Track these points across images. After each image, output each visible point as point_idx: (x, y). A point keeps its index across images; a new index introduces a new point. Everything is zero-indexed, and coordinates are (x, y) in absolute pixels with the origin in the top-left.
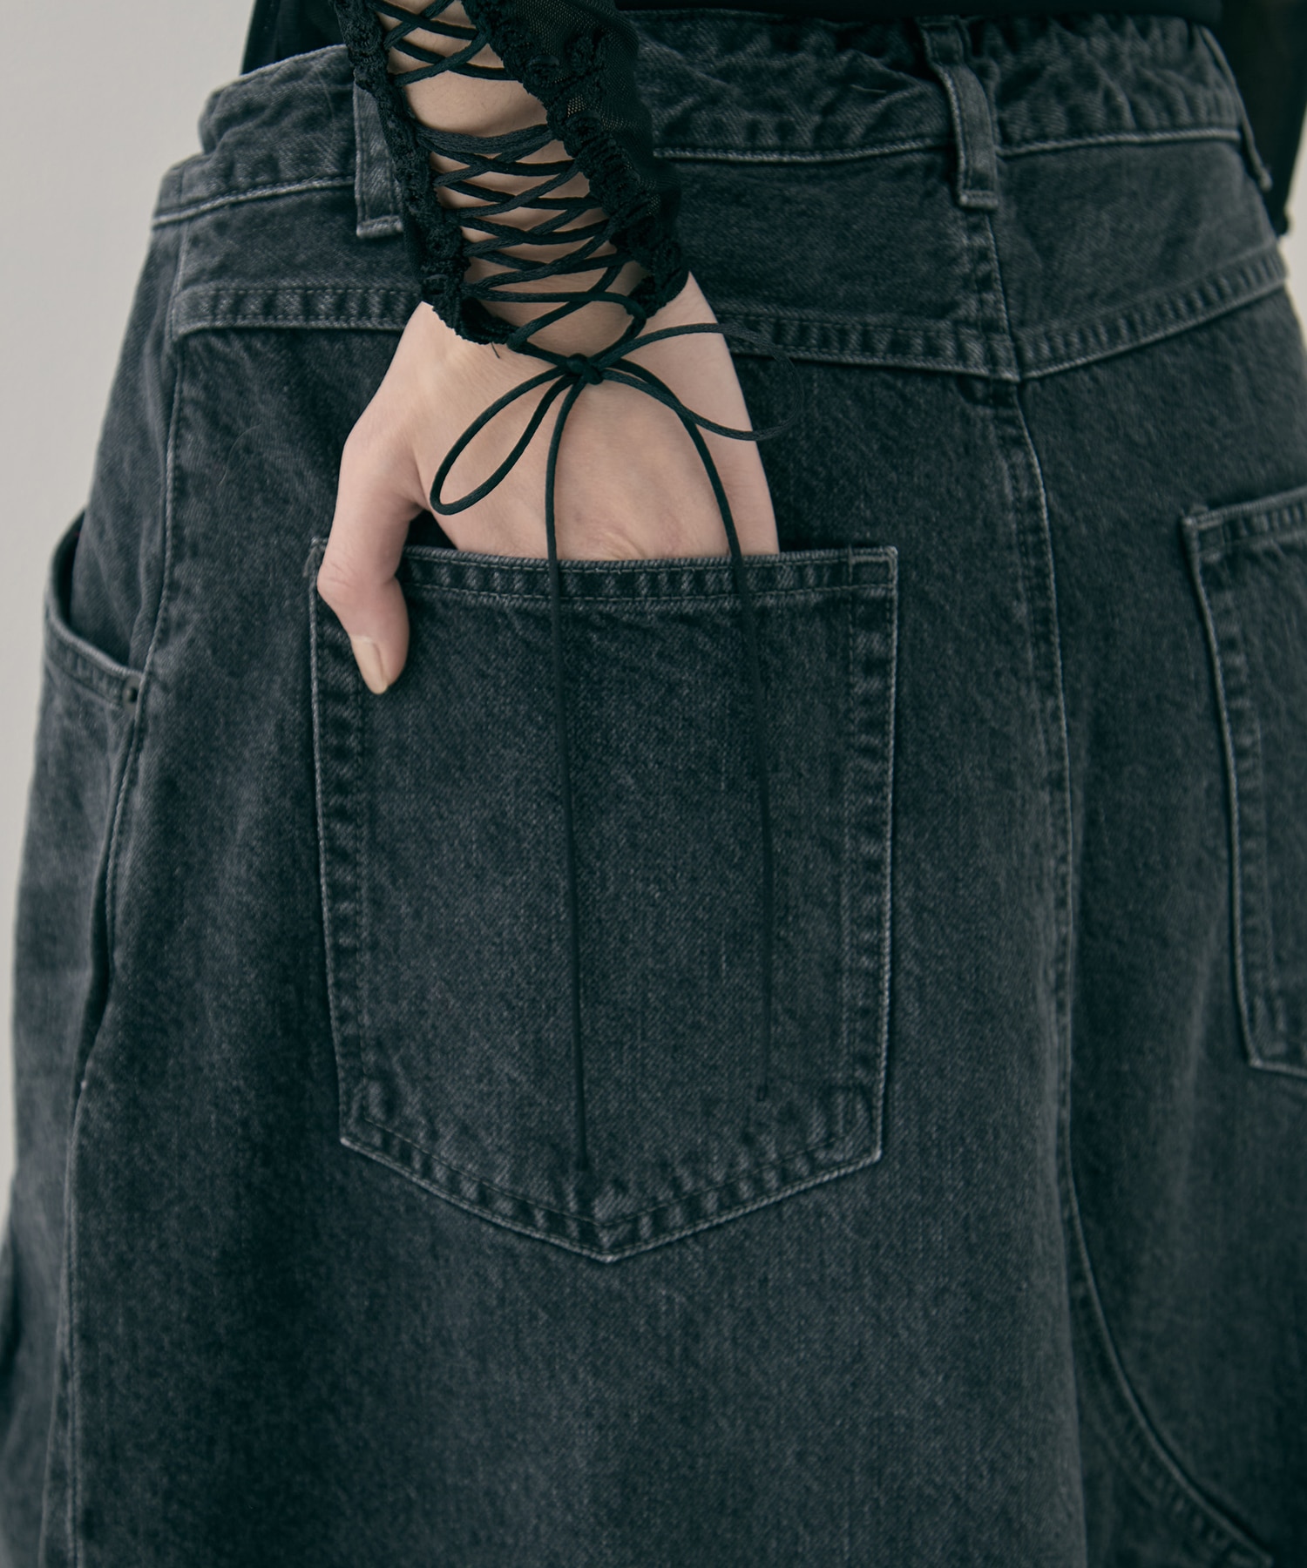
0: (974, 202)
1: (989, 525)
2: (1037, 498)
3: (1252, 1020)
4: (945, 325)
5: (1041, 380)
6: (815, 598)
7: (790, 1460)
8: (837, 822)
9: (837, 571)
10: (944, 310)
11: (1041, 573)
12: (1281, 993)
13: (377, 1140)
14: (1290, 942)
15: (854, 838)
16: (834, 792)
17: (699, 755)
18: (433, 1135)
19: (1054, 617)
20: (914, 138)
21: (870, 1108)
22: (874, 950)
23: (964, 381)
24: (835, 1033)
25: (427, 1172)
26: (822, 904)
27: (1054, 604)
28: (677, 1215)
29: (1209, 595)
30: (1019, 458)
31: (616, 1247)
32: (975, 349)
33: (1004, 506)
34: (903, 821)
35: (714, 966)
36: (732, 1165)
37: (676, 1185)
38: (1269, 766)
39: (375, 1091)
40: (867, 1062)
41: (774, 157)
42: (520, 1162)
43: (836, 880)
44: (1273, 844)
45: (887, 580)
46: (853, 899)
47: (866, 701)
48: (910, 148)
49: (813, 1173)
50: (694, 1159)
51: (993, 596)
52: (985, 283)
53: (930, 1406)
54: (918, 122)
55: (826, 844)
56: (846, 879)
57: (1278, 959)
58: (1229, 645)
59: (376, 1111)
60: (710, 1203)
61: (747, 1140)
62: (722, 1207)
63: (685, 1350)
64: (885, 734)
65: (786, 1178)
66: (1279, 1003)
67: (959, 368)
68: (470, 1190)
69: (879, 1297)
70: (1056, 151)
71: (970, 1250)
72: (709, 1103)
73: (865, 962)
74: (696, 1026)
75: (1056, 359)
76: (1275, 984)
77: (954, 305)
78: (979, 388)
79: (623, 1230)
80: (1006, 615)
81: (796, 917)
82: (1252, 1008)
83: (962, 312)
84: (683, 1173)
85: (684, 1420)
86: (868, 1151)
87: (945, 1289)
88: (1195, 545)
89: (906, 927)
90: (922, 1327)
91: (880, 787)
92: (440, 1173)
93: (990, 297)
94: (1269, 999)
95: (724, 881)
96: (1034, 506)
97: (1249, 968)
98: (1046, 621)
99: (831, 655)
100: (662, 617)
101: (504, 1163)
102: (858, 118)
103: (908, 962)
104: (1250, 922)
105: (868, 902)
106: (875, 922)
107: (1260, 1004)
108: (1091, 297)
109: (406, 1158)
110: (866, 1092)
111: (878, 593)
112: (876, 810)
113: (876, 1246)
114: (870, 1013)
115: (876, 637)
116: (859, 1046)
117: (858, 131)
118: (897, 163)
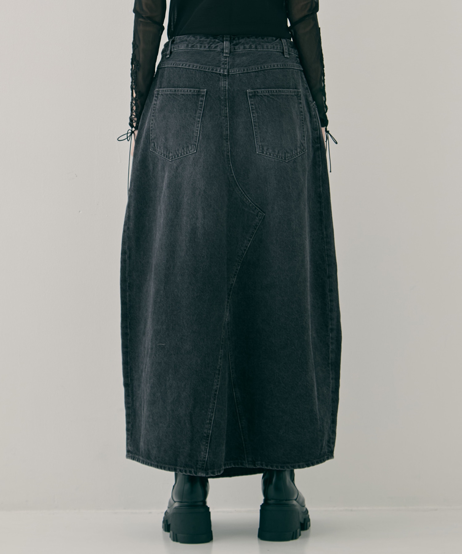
0: (225, 55)
1: (220, 89)
2: (226, 86)
3: (257, 148)
4: (219, 68)
5: (232, 74)
6: (196, 94)
7: (185, 183)
8: (195, 117)
9: (199, 91)
10: (219, 67)
11: (226, 94)
12: (261, 145)
13: (153, 149)
14: (262, 139)
15: (197, 119)
16: (196, 113)
17: (181, 108)
18: (157, 148)
19: (227, 99)
20: (220, 48)
21: (195, 147)
22: (198, 130)
23: (220, 74)
24: (193, 139)
25: (157, 152)
26: (193, 125)
27: (227, 98)
28: (176, 156)
29: (249, 99)
30: (225, 82)
31: (171, 159)
32: (222, 71)
33: (222, 87)
34: (203, 117)
35: (181, 130)
36: (182, 151)
37: (176, 153)
38: (258, 119)
39: (153, 144)
40: (196, 142)
41: (203, 49)
42: (164, 150)
43: (195, 123)
44: (259, 128)
45: (204, 92)
46: (196, 125)
47: (200, 105)
48: (219, 49)
49: (189, 153)
50: (178, 150)
51: (219, 96)
52: (226, 64)
53: (198, 178)
54: (220, 47)
55: (194, 119)
56: (196, 122)
57: (261, 141)
58: (252, 104)
59: (153, 146)
60: (179, 155)
61: (183, 149)
62: (181, 156)
63: (176, 171)
64: (202, 108)
65: (187, 153)
66: (261, 146)
67: (219, 73)
68: (160, 153)
69: (194, 166)
70: (241, 51)
71: (204, 162)
72: (180, 144)
73: (197, 131)
74: (179, 136)
75: (234, 72)
76: (260, 144)
77: (221, 66)
78: (222, 75)
79: (172, 157)
80: (220, 98)
81: (190, 126)
82: (257, 147)
83: (222, 67)
84: (177, 152)
85: (175, 178)
86: (194, 151)
87: (201, 166)
88: (248, 93)
89: (201, 128)
90: (198, 170)
91: (201, 113)
92: (158, 152)
93: (226, 65)
94: (259, 145)
95: (182, 121)
96: (226, 87)
97: (257, 142)
98: (226, 99)
99: (197, 100)
100: (181, 94)
101: (162, 150)
102: (213, 46)
103: (201, 132)
104: (257, 137)
105: (198, 125)
106: (198, 127)
107: (258, 146)
108: (242, 66)
109: (155, 151)
110: (195, 145)
111: (203, 94)
112: (200, 116)
113: (195, 161)
114: (197, 137)
115: (202, 98)
116: (195, 140)
117: (214, 47)
118: (218, 51)
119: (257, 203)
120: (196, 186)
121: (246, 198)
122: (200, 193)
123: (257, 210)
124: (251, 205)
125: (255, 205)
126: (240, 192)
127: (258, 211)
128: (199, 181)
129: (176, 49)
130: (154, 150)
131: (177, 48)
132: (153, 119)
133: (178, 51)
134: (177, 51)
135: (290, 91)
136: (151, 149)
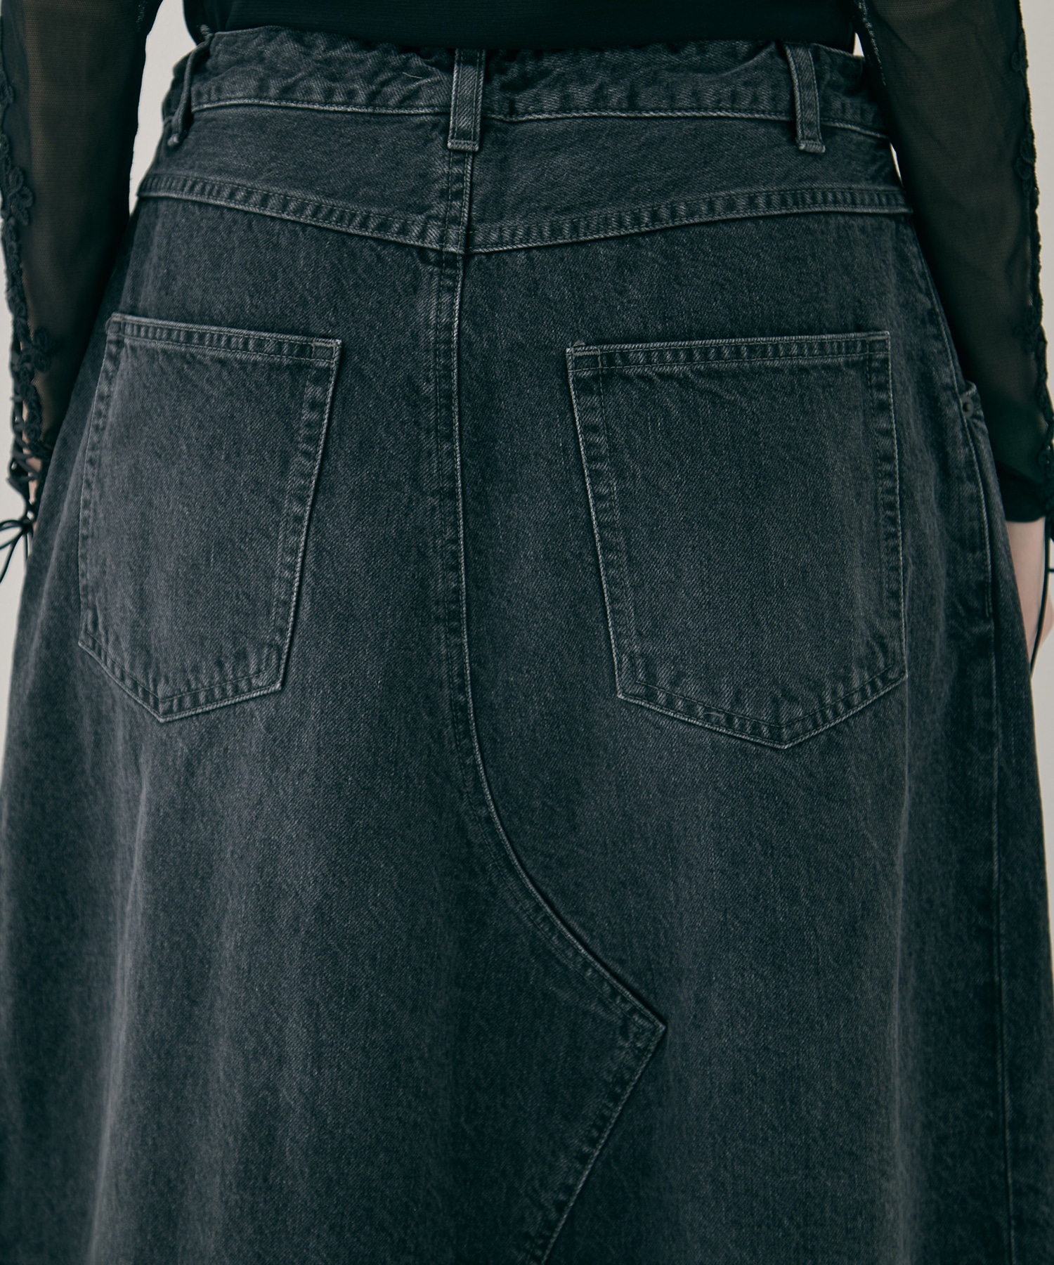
0: (455, 147)
1: (415, 336)
2: (452, 323)
3: (620, 669)
4: (420, 218)
5: (488, 255)
6: (286, 361)
7: (228, 855)
8: (282, 491)
9: (303, 350)
10: (421, 210)
11: (448, 368)
12: (642, 655)
13: (90, 643)
14: (648, 624)
15: (290, 502)
16: (283, 474)
18: (107, 641)
19: (455, 395)
20: (428, 107)
21: (279, 659)
22: (291, 568)
23: (422, 251)
24: (269, 612)
25: (105, 662)
26: (268, 537)
27: (455, 388)
28: (188, 702)
29: (578, 397)
30: (446, 299)
31: (165, 714)
32: (433, 233)
33: (427, 326)
34: (321, 497)
35: (208, 559)
36: (212, 678)
37: (188, 683)
38: (624, 510)
39: (90, 615)
40: (282, 632)
41: (342, 108)
42: (133, 657)
43: (277, 524)
44: (630, 559)
45: (331, 358)
46: (285, 537)
47: (309, 425)
48: (422, 110)
49: (249, 691)
50: (196, 669)
51: (409, 378)
52: (458, 195)
53: (289, 837)
54: (431, 97)
55: (273, 501)
56: (282, 524)
57: (640, 634)
58: (591, 429)
59: (91, 627)
60: (202, 698)
61: (220, 664)
62: (208, 702)
63: (186, 779)
64: (318, 446)
65: (237, 691)
66: (639, 661)
67: (419, 243)
68: (119, 672)
69: (273, 770)
70: (548, 120)
71: (319, 750)
72: (203, 638)
73: (287, 574)
74: (197, 591)
75: (500, 242)
76: (636, 648)
77: (430, 207)
78: (432, 255)
79: (168, 704)
80: (417, 390)
81: (251, 540)
82: (620, 662)
83: (433, 212)
84: (191, 677)
85: (183, 819)
86: (274, 683)
87: (304, 771)
88: (570, 365)
89: (309, 558)
90: (291, 791)
91: (310, 475)
92: (109, 662)
93: (457, 204)
94: (632, 657)
95: (216, 511)
96: (449, 328)
97: (618, 636)
98: (449, 397)
99: (293, 395)
100: (212, 360)
101: (126, 656)
102: (395, 91)
103: (308, 578)
104: (617, 607)
105: (292, 539)
106: (294, 552)
107: (625, 658)
108: (546, 209)
109: (99, 654)
110: (279, 650)
111: (323, 364)
112: (305, 488)
113: (275, 740)
114: (286, 604)
115: (320, 389)
116: (279, 622)
117: (397, 98)
118: (417, 120)
119: (622, 962)
120: (279, 879)
121: (561, 937)
122: (297, 918)
123: (624, 1000)
124: (589, 973)
125: (614, 974)
126: (528, 904)
127: (628, 1007)
128: (292, 852)
129: (209, 101)
130: (93, 648)
131: (214, 97)
132: (90, 477)
133: (221, 111)
134: (212, 115)
135: (822, 345)
136: (83, 644)
